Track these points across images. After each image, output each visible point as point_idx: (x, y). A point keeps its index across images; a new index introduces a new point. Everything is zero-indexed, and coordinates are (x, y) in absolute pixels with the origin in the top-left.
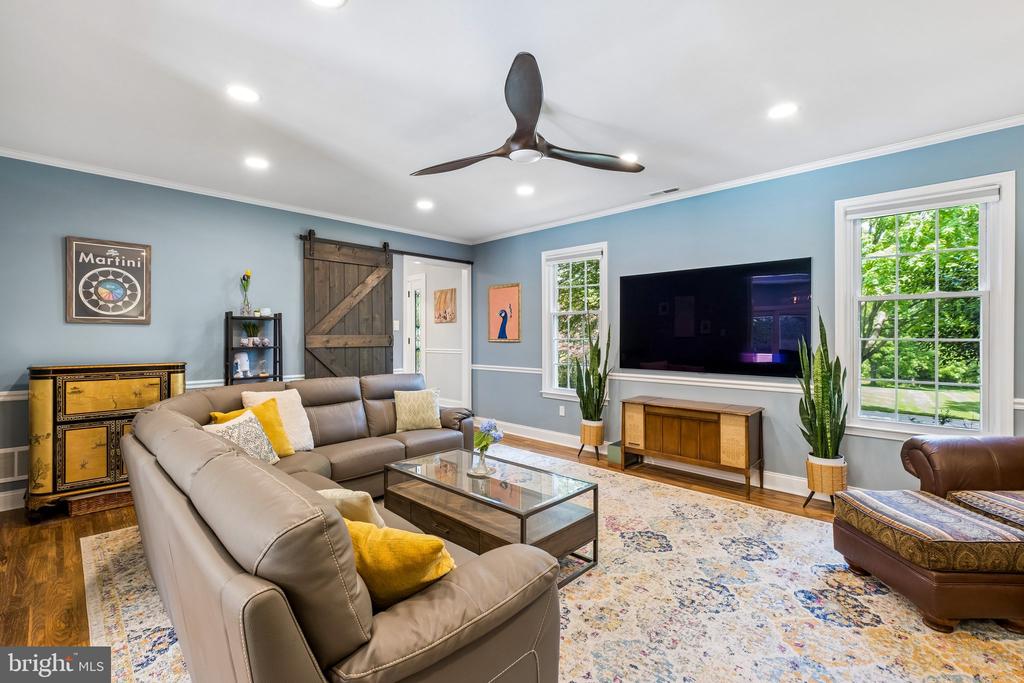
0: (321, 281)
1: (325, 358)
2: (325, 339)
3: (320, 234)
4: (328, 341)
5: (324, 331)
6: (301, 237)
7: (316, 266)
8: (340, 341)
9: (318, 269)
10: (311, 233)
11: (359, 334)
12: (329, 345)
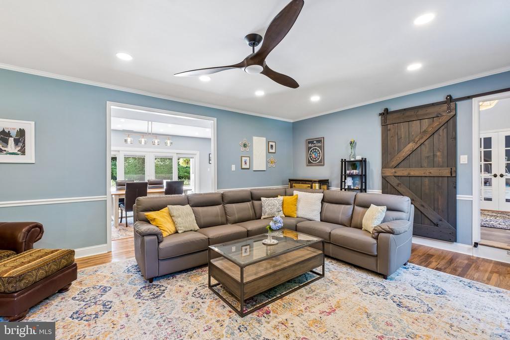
0: (392, 137)
1: (394, 182)
2: (394, 171)
3: (393, 108)
4: (395, 172)
5: (392, 166)
6: (380, 114)
7: (389, 128)
8: (404, 172)
9: (390, 130)
10: (386, 110)
11: (421, 167)
12: (397, 174)
